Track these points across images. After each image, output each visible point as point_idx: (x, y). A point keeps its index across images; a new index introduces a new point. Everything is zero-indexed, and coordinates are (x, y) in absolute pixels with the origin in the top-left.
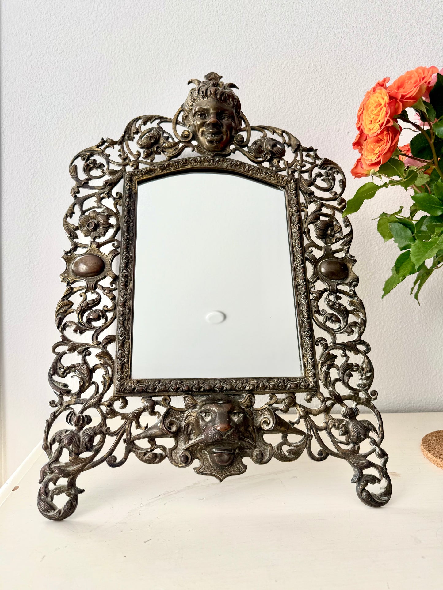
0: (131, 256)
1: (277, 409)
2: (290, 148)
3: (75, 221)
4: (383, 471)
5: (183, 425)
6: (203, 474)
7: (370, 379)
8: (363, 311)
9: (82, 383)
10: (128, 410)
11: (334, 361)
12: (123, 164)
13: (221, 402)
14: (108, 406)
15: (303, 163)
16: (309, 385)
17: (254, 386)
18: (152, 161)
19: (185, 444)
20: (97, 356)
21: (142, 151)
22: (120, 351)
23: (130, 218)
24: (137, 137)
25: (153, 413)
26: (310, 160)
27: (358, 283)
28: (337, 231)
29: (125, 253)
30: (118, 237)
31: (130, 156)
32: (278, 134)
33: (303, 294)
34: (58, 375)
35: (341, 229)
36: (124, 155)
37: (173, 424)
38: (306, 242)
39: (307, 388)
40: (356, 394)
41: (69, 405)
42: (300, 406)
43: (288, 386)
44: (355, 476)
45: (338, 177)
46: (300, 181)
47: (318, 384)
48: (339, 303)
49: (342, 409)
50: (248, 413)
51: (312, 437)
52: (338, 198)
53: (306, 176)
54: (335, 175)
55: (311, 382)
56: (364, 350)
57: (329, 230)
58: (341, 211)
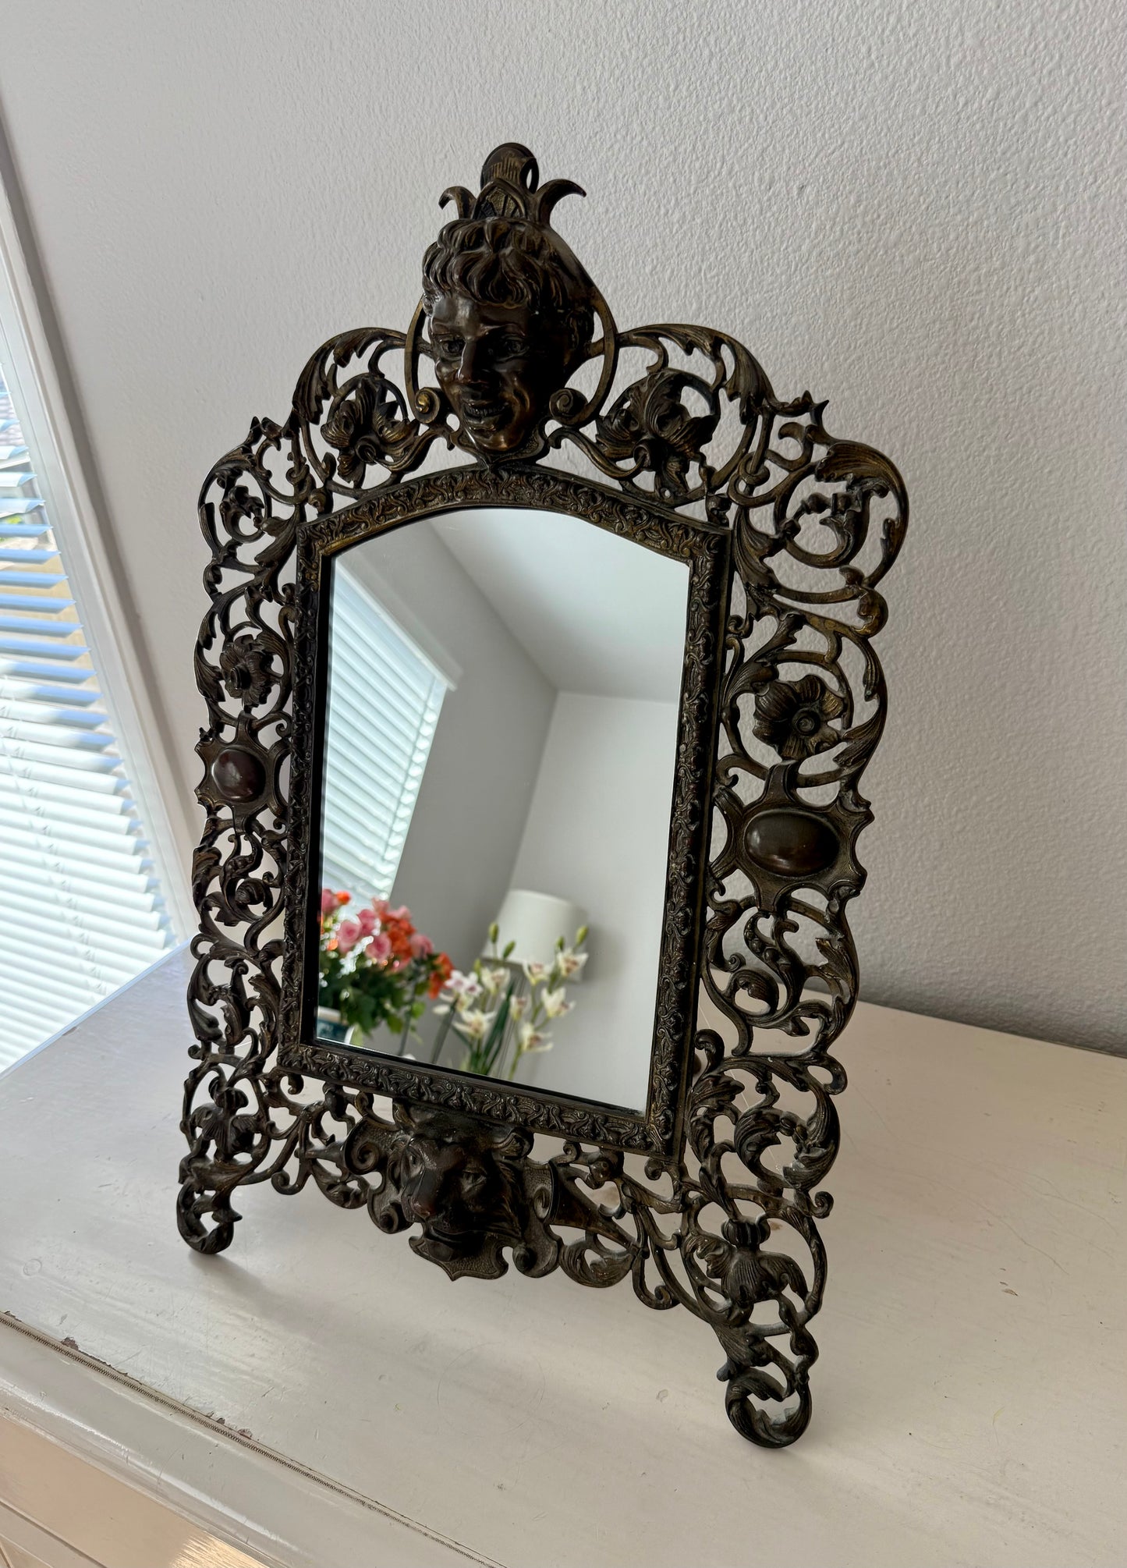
1: (578, 1174)
2: (736, 402)
3: (215, 656)
4: (798, 1377)
5: (390, 1155)
6: (422, 1255)
7: (820, 1167)
8: (850, 976)
9: (230, 1029)
10: (301, 1100)
11: (733, 1098)
12: (297, 499)
13: (450, 1140)
14: (269, 1084)
16: (651, 1145)
17: (527, 1118)
18: (359, 484)
19: (393, 1193)
20: (254, 981)
21: (336, 455)
23: (307, 662)
24: (326, 405)
25: (339, 1114)
26: (791, 449)
27: (860, 888)
28: (833, 715)
29: (300, 754)
30: (288, 708)
31: (313, 471)
32: (704, 353)
34: (201, 999)
35: (849, 704)
36: (300, 469)
37: (368, 1152)
38: (725, 748)
39: (648, 1147)
40: (769, 1191)
42: (627, 1183)
43: (602, 1136)
44: (724, 1367)
45: (881, 510)
46: (736, 540)
47: (677, 1145)
48: (778, 948)
49: (724, 1218)
50: (505, 1173)
51: (646, 1255)
52: (861, 593)
53: (762, 519)
54: (874, 500)
55: (657, 1139)
56: (826, 1085)
57: (796, 718)
58: (863, 641)
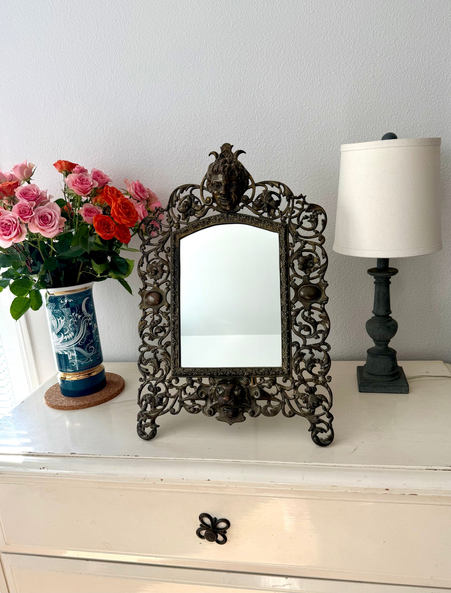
0: (177, 292)
1: (264, 386)
2: (285, 197)
3: (144, 269)
4: (330, 426)
5: (209, 393)
6: (220, 421)
7: (327, 369)
8: (328, 322)
9: (155, 369)
10: (179, 385)
11: (303, 357)
12: (170, 226)
13: (229, 383)
14: (168, 383)
15: (294, 209)
16: (284, 372)
17: (250, 373)
18: (188, 221)
19: (211, 404)
20: (161, 354)
21: (181, 214)
22: (173, 352)
23: (175, 266)
24: (177, 203)
25: (192, 386)
26: (299, 206)
27: (328, 301)
28: (316, 263)
29: (173, 290)
30: (169, 279)
31: (174, 219)
32: (276, 187)
33: (286, 312)
34: (142, 364)
35: (319, 260)
36: (170, 219)
37: (203, 394)
38: (291, 273)
39: (283, 374)
40: (316, 378)
41: (149, 381)
42: (278, 385)
43: (271, 373)
44: (310, 428)
45: (321, 217)
46: (289, 226)
47: (291, 371)
48: (311, 318)
49: (305, 387)
50: (245, 389)
51: (285, 403)
52: (319, 235)
53: (295, 221)
54: (319, 216)
55: (285, 370)
56: (326, 349)
57: (308, 263)
58: (320, 246)
